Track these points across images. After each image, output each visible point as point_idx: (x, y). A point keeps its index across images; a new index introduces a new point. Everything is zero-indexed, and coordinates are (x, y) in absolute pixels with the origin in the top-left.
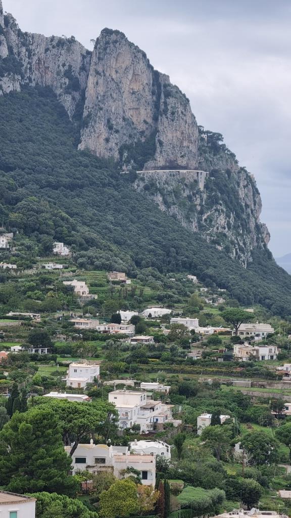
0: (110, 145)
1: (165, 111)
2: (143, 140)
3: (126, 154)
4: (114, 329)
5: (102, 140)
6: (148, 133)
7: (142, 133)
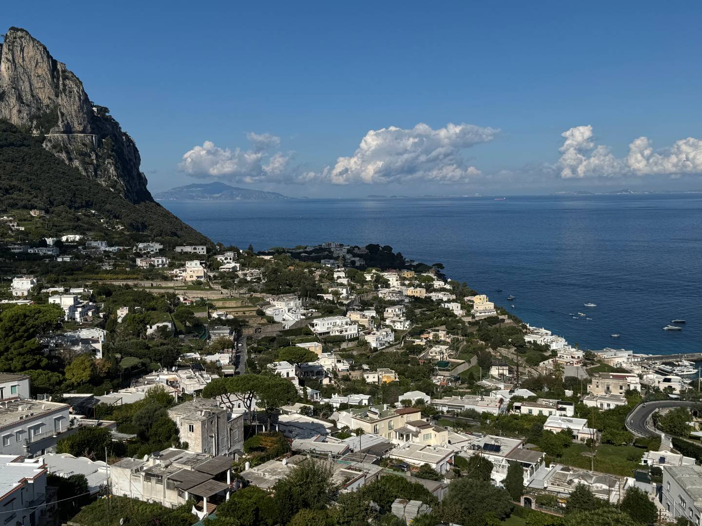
0: (21, 115)
1: (64, 90)
2: (48, 111)
3: (35, 122)
4: (42, 251)
5: (15, 111)
6: (51, 106)
7: (48, 106)
